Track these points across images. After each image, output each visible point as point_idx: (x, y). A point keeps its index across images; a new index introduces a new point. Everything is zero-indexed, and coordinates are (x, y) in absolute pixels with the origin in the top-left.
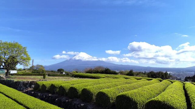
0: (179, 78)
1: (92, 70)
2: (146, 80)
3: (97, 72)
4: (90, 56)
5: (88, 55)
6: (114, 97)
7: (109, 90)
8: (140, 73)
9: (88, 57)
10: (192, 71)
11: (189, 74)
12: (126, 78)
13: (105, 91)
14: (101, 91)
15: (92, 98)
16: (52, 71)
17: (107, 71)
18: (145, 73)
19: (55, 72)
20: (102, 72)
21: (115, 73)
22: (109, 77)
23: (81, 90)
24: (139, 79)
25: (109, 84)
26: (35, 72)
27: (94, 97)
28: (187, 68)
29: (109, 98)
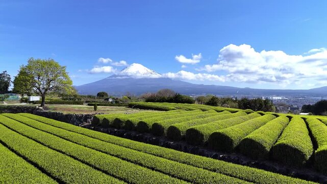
0: (296, 106)
1: (155, 95)
2: (228, 112)
3: (162, 100)
4: (149, 70)
5: (147, 69)
6: (185, 130)
7: (180, 124)
8: (228, 99)
9: (146, 72)
10: (318, 95)
11: (313, 100)
12: (203, 110)
13: (176, 125)
14: (172, 125)
15: (163, 132)
16: (90, 97)
17: (177, 99)
18: (236, 100)
19: (94, 97)
20: (170, 100)
21: (190, 101)
22: (180, 109)
23: (151, 125)
24: (220, 112)
25: (180, 118)
26: (67, 99)
27: (165, 131)
28: (311, 89)
29: (180, 131)
